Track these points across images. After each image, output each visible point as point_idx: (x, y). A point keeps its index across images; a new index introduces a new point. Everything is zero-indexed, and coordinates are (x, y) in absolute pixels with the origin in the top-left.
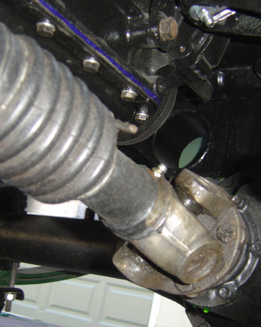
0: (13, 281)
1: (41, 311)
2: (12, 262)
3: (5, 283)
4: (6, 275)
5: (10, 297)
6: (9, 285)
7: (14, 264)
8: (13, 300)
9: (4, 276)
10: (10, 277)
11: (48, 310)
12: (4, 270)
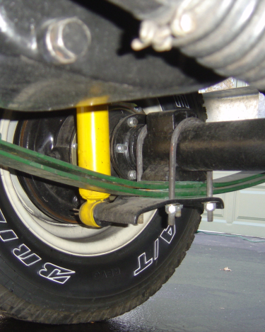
0: (210, 191)
1: (228, 224)
2: (206, 172)
3: (202, 194)
4: (202, 185)
5: (210, 206)
6: (206, 195)
7: (208, 173)
8: (213, 210)
9: (200, 187)
10: (206, 187)
11: (235, 222)
12: (199, 181)
